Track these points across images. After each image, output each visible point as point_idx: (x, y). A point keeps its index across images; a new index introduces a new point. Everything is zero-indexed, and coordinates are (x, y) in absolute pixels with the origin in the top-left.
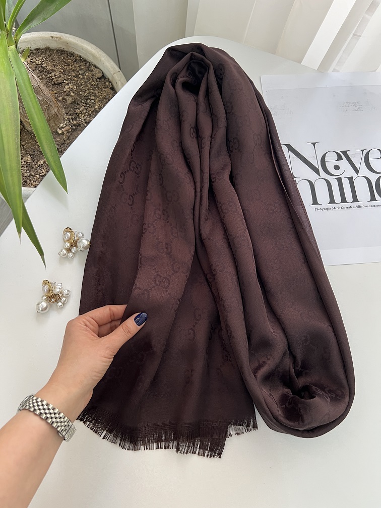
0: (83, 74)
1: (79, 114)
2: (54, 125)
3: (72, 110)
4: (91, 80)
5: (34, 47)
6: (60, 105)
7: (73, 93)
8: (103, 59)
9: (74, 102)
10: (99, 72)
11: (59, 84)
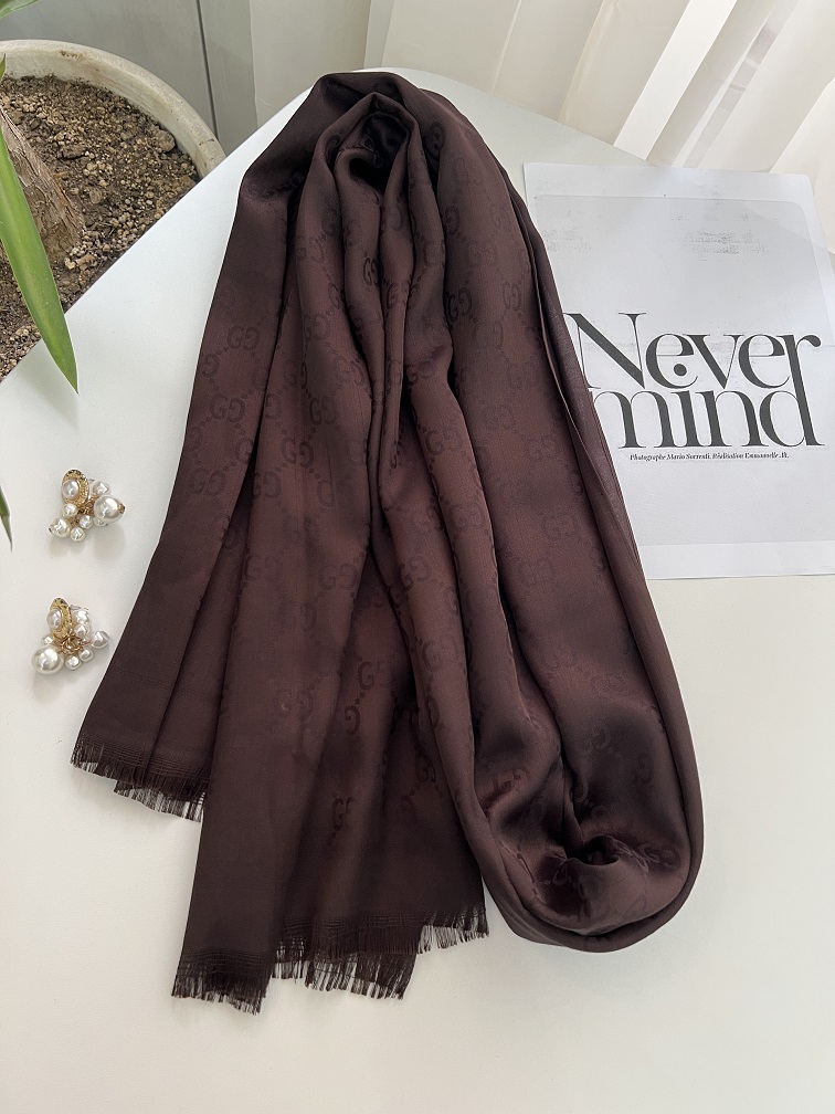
0: (131, 139)
1: (117, 229)
2: (57, 248)
3: (101, 218)
4: (148, 155)
5: (19, 73)
6: (72, 204)
7: (106, 180)
8: (177, 109)
9: (108, 201)
10: (167, 139)
11: (73, 159)
